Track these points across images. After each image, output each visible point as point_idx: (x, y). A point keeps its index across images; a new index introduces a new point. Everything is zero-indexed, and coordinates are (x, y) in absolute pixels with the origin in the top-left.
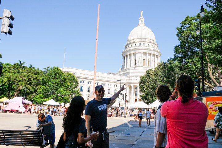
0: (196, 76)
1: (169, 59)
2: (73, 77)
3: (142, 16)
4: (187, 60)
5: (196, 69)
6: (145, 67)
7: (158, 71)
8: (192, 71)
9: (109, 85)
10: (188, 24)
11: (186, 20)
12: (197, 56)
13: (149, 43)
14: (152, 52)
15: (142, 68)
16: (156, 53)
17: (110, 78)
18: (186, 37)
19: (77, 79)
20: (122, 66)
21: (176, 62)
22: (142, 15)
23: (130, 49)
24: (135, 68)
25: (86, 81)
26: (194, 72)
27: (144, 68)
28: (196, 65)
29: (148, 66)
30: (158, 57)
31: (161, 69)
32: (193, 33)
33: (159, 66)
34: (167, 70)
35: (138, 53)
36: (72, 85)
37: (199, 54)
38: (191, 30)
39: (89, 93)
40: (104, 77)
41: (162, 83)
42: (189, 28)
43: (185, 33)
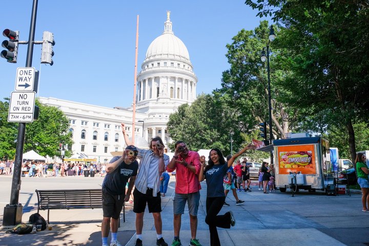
0: (252, 116)
1: (214, 91)
2: (60, 114)
3: (169, 18)
4: (241, 93)
5: (253, 106)
6: (173, 99)
7: (199, 107)
8: (247, 109)
9: (116, 127)
10: (243, 40)
11: (240, 35)
12: (254, 87)
13: (179, 63)
14: (185, 77)
15: (168, 101)
16: (191, 79)
17: (118, 116)
18: (241, 59)
19: (66, 117)
20: (137, 97)
21: (226, 95)
22: (168, 17)
23: (150, 70)
24: (157, 100)
25: (78, 121)
26: (250, 110)
27: (172, 101)
28: (252, 100)
29: (178, 97)
30: (193, 85)
31: (203, 104)
32: (250, 54)
33: (200, 100)
34: (211, 106)
35: (163, 77)
36: (58, 127)
37: (256, 84)
38: (247, 50)
39: (83, 140)
40: (108, 114)
41: (203, 125)
42: (244, 47)
43: (239, 53)
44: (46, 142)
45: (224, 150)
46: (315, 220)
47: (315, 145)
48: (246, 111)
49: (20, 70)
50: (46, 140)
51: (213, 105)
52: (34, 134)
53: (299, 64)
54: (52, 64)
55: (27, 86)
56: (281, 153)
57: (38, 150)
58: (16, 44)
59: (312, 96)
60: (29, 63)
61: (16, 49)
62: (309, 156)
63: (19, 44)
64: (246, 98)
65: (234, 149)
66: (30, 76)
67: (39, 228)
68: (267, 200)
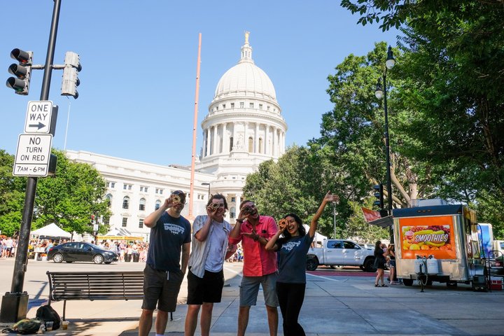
0: (365, 177)
1: (310, 141)
2: (93, 174)
3: (247, 42)
4: (348, 145)
5: (366, 164)
6: (253, 154)
7: (288, 164)
8: (357, 167)
10: (351, 70)
11: (347, 63)
12: (368, 136)
13: (261, 103)
14: (269, 123)
15: (245, 156)
16: (277, 126)
17: (175, 177)
18: (348, 96)
19: (103, 178)
20: (202, 150)
21: (326, 148)
22: (247, 40)
23: (221, 113)
24: (230, 155)
25: (120, 184)
26: (361, 169)
27: (250, 157)
28: (365, 155)
29: (260, 152)
30: (281, 135)
31: (294, 161)
32: (361, 89)
33: (289, 155)
34: (306, 163)
35: (238, 123)
36: (90, 192)
37: (370, 132)
38: (356, 84)
39: (125, 211)
40: (161, 175)
41: (295, 190)
42: (353, 79)
43: (345, 89)
44: (73, 212)
45: (325, 226)
46: (452, 323)
47: (455, 217)
48: (356, 171)
49: (32, 104)
50: (73, 210)
51: (308, 162)
52: (56, 201)
53: (429, 99)
54: (76, 96)
55: (41, 126)
56: (403, 228)
57: (62, 223)
58: (28, 68)
59: (450, 147)
60: (45, 95)
61: (27, 76)
62: (446, 233)
63: (32, 69)
64: (355, 152)
65: (338, 225)
66: (45, 114)
67: (49, 326)
68: (382, 295)
